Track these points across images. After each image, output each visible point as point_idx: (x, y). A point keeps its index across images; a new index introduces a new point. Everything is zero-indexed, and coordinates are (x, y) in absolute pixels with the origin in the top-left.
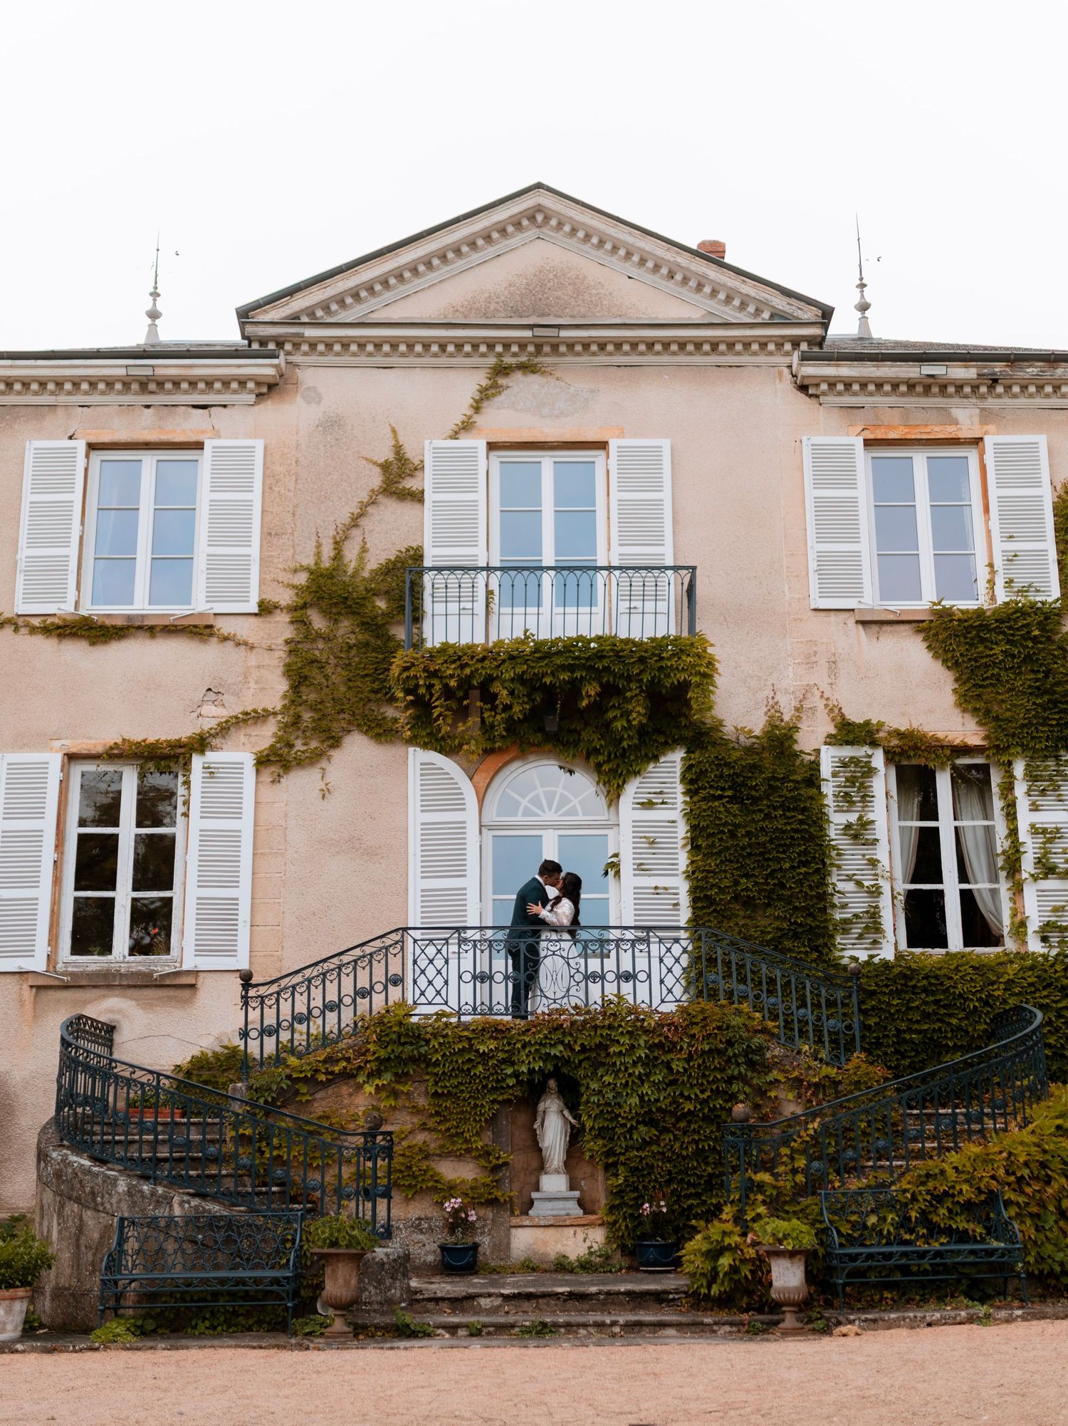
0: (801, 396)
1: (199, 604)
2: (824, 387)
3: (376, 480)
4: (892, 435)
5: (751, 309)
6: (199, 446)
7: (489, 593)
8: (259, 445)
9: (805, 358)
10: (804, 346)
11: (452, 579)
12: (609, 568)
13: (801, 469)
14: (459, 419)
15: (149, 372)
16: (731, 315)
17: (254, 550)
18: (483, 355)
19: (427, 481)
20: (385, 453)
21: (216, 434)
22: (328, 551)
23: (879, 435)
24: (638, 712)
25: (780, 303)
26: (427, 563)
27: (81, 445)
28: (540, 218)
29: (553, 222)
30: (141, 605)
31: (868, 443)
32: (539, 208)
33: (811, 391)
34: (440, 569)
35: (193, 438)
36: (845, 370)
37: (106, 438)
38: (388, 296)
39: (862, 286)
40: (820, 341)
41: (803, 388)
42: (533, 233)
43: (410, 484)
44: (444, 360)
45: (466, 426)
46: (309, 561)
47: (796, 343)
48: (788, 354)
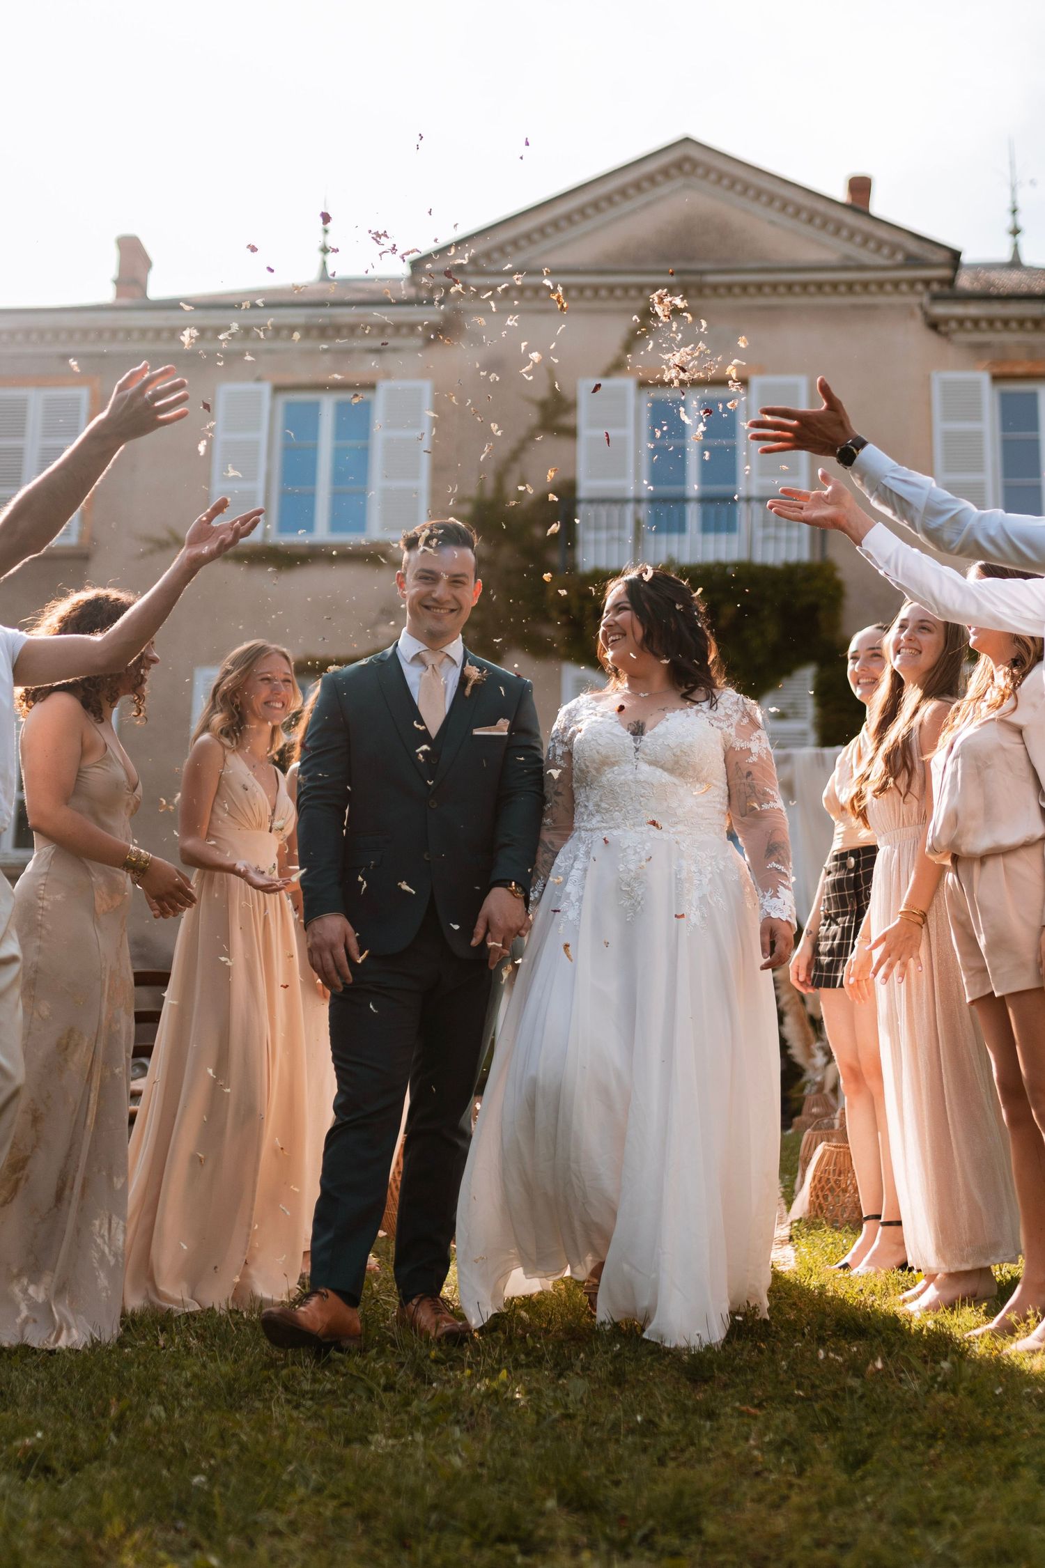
0: (931, 337)
1: (376, 531)
2: (953, 325)
3: (532, 416)
4: (1019, 370)
5: (886, 251)
6: (372, 387)
7: (638, 524)
8: (426, 387)
9: (936, 298)
10: (935, 287)
11: (603, 510)
12: (748, 500)
13: (929, 403)
14: (608, 359)
15: (327, 321)
16: (866, 256)
17: (423, 483)
18: (633, 299)
19: (583, 418)
20: (542, 393)
21: (388, 376)
22: (490, 484)
23: (1006, 369)
24: (772, 631)
25: (913, 246)
26: (583, 492)
27: (266, 388)
28: (687, 167)
29: (700, 171)
30: (322, 533)
31: (996, 378)
32: (687, 159)
33: (943, 328)
34: (591, 501)
35: (366, 379)
36: (973, 310)
37: (289, 379)
38: (546, 244)
39: (1014, 211)
40: (951, 282)
41: (934, 325)
42: (679, 182)
43: (565, 420)
44: (596, 304)
45: (617, 367)
46: (472, 492)
47: (927, 282)
48: (920, 294)
